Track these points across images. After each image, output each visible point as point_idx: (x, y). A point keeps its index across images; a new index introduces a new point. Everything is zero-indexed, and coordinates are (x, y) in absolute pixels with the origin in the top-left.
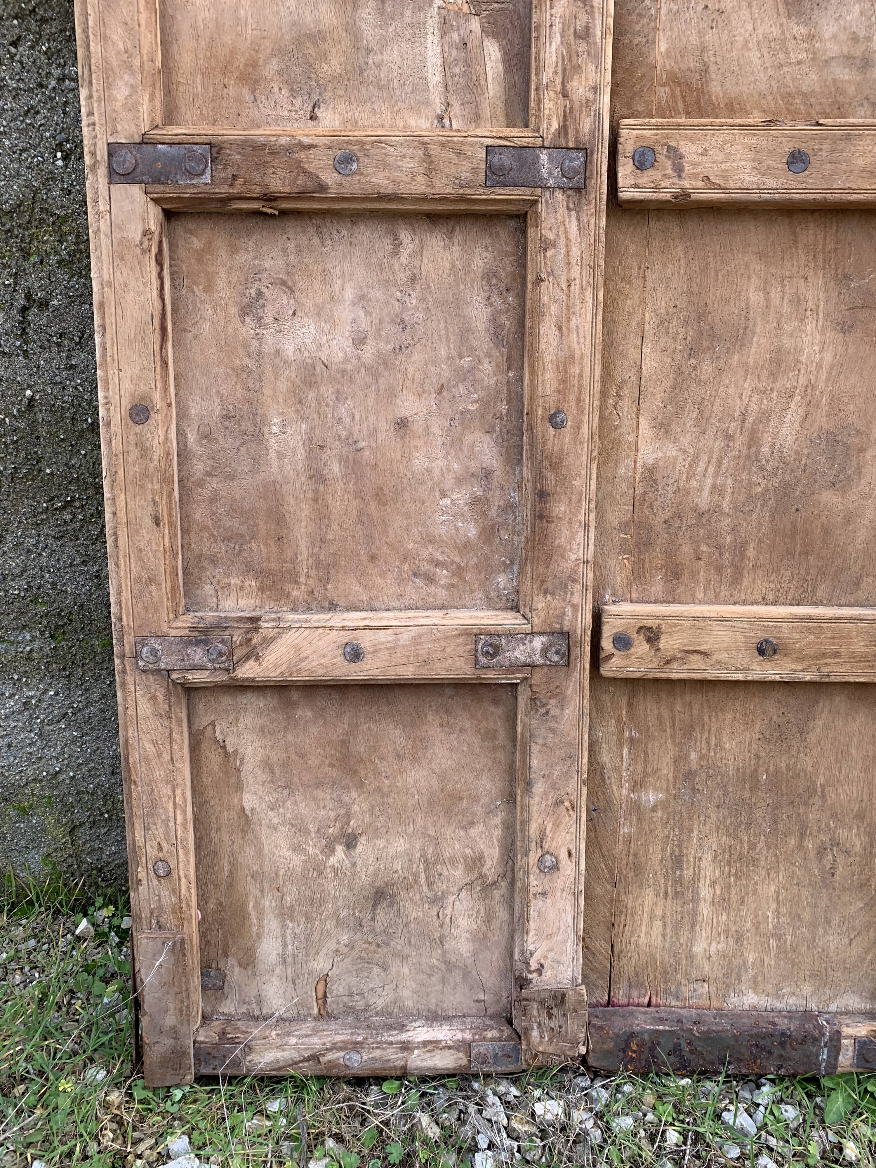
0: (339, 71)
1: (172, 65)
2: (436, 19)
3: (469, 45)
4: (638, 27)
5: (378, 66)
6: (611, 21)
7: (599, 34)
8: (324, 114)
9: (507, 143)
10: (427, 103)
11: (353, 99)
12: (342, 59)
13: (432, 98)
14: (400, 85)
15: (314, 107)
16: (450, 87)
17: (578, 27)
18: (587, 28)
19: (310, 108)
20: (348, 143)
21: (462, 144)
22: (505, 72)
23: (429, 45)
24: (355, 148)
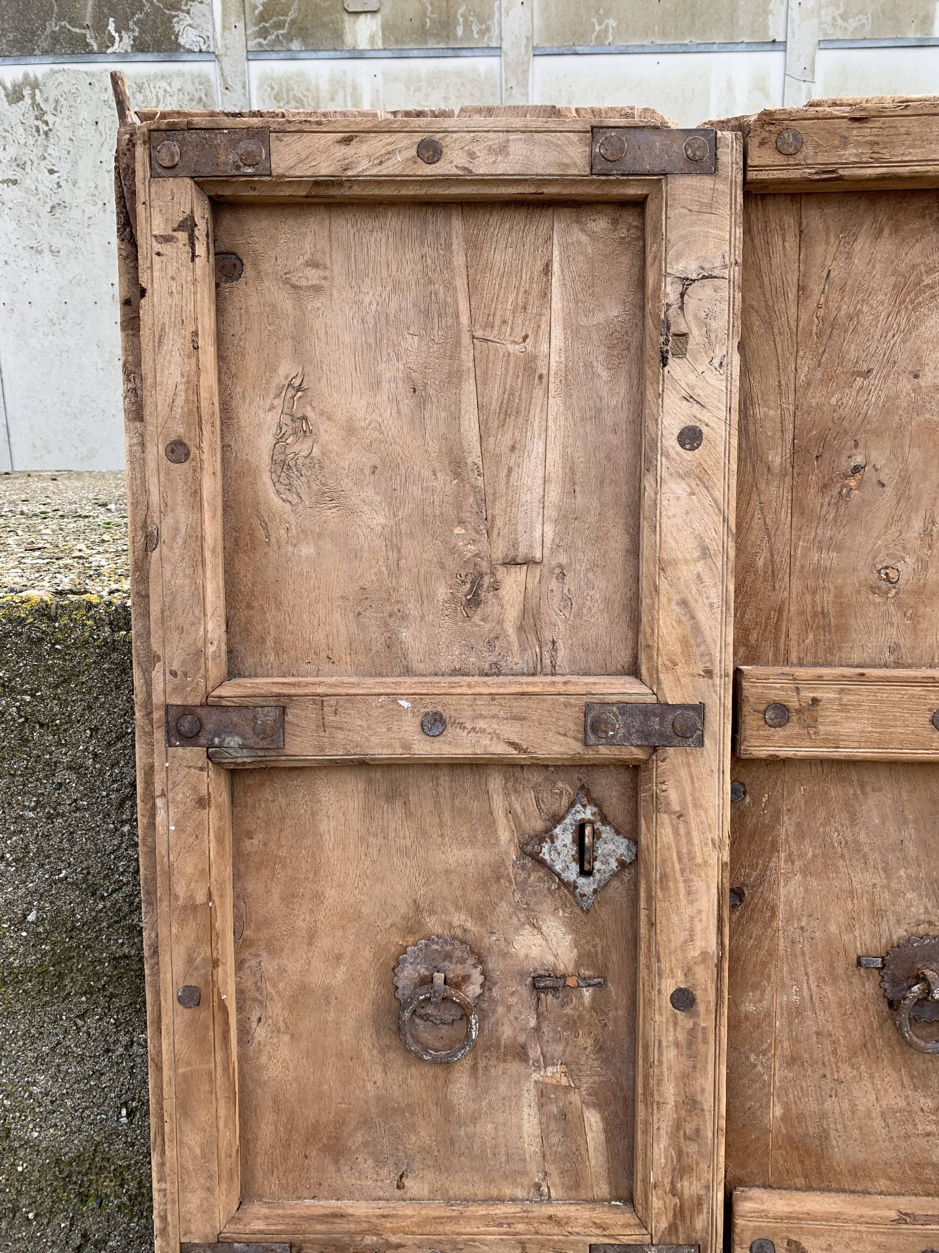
0: (428, 1142)
1: (250, 1136)
2: (533, 1092)
3: (569, 1116)
4: (750, 1092)
5: (470, 1137)
6: (723, 1123)
7: (710, 1135)
8: (412, 1184)
9: (612, 1241)
10: (524, 1173)
11: (443, 1168)
12: (433, 1131)
13: (529, 1167)
14: (494, 1155)
15: (401, 1177)
16: (548, 1157)
17: (688, 1131)
18: (698, 1130)
19: (397, 1178)
20: (440, 1242)
21: (563, 1242)
22: (607, 1141)
23: (526, 1117)
24: (447, 1247)
